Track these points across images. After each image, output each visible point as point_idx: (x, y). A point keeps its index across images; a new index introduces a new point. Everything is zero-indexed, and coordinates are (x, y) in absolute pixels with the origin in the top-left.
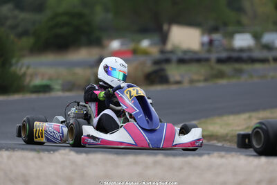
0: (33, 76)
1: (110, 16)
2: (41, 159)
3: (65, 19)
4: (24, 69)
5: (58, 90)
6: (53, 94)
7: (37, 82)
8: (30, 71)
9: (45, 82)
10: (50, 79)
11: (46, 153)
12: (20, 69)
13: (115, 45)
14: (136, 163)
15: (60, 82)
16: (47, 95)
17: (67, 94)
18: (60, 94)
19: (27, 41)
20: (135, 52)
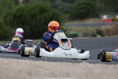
0: (70, 30)
1: (103, 5)
2: (74, 66)
3: (84, 6)
4: (66, 27)
5: (81, 36)
6: (78, 38)
7: (72, 33)
8: (69, 28)
9: (75, 33)
10: (77, 32)
11: (76, 63)
12: (65, 27)
13: (105, 17)
14: (115, 68)
15: (81, 33)
16: (76, 38)
17: (84, 38)
18: (82, 38)
19: (67, 15)
20: (113, 20)
